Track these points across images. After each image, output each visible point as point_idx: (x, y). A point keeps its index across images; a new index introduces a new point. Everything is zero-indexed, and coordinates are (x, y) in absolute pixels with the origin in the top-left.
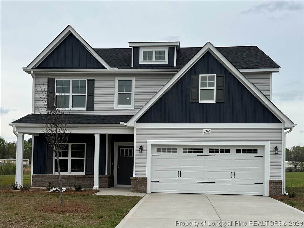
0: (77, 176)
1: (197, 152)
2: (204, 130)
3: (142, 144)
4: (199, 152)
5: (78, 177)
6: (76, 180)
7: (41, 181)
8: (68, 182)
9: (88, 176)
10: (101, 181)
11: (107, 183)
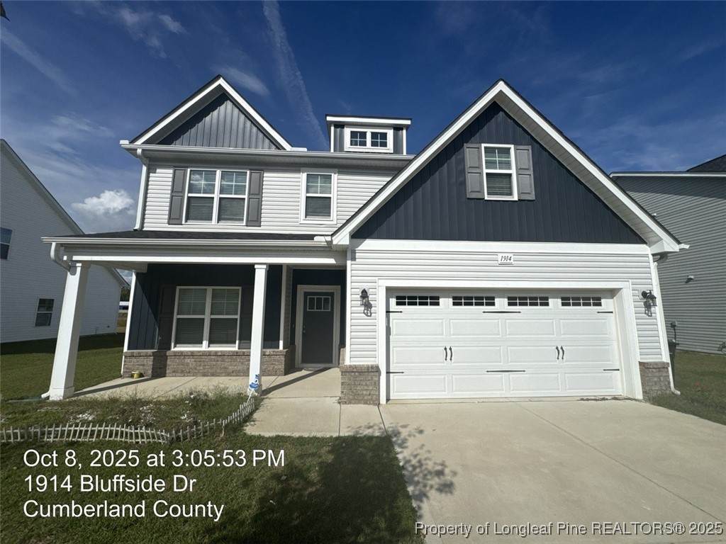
0: (220, 354)
1: (482, 304)
2: (500, 255)
3: (365, 286)
4: (488, 304)
5: (223, 354)
6: (218, 361)
7: (144, 365)
8: (200, 365)
9: (244, 353)
10: (270, 363)
11: (282, 367)
